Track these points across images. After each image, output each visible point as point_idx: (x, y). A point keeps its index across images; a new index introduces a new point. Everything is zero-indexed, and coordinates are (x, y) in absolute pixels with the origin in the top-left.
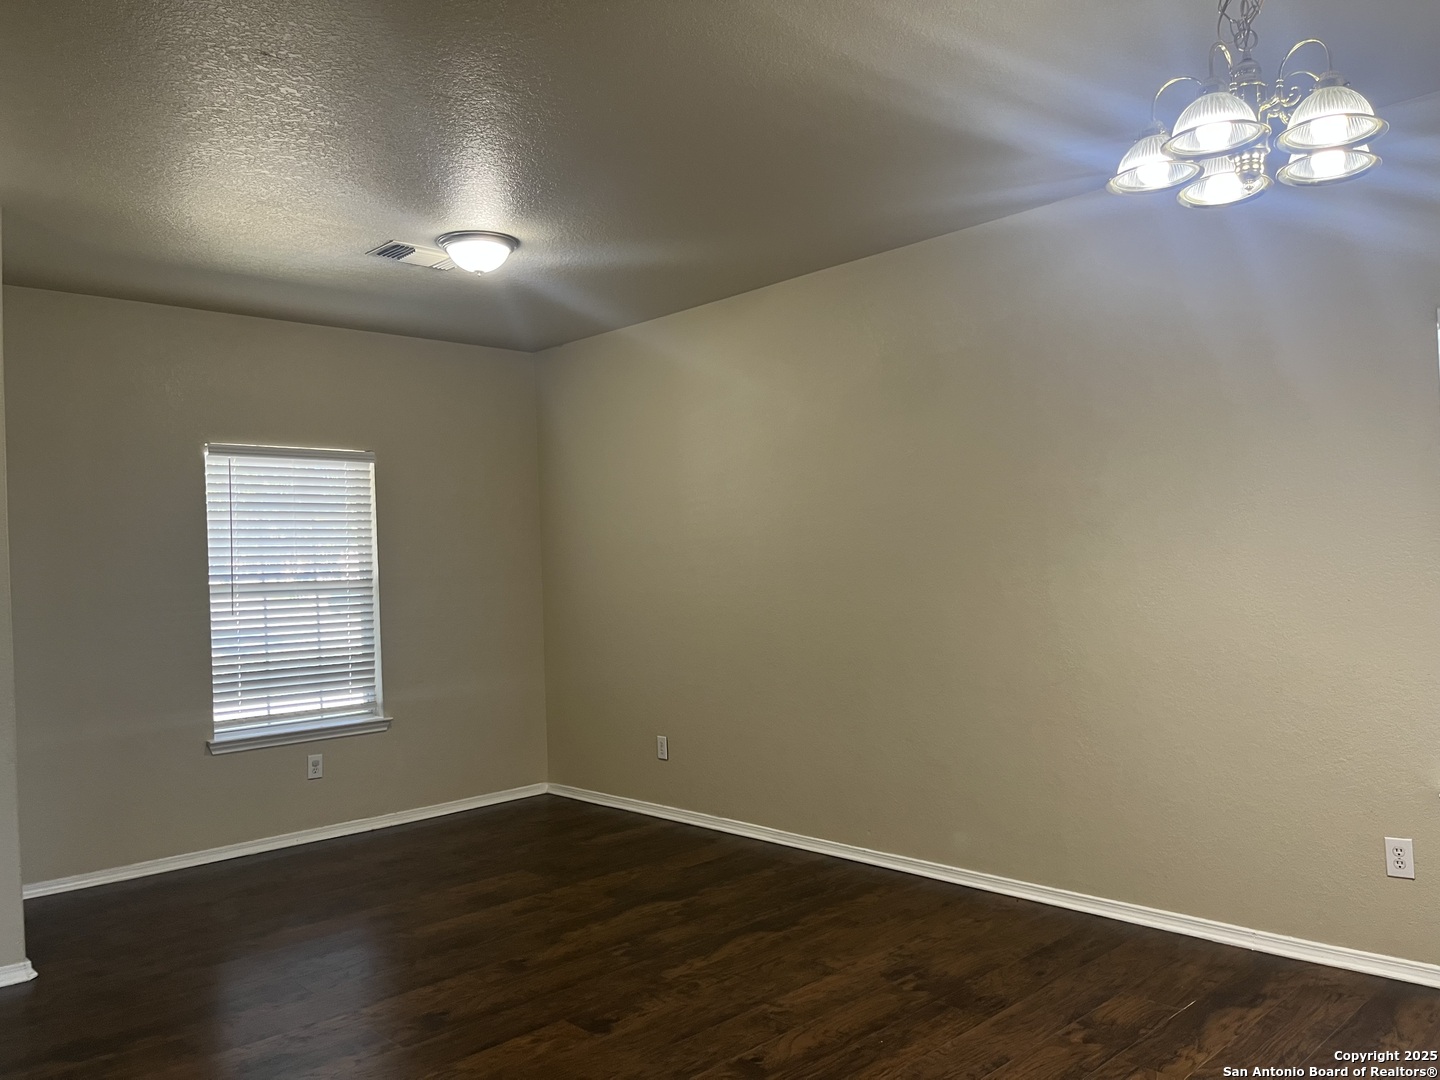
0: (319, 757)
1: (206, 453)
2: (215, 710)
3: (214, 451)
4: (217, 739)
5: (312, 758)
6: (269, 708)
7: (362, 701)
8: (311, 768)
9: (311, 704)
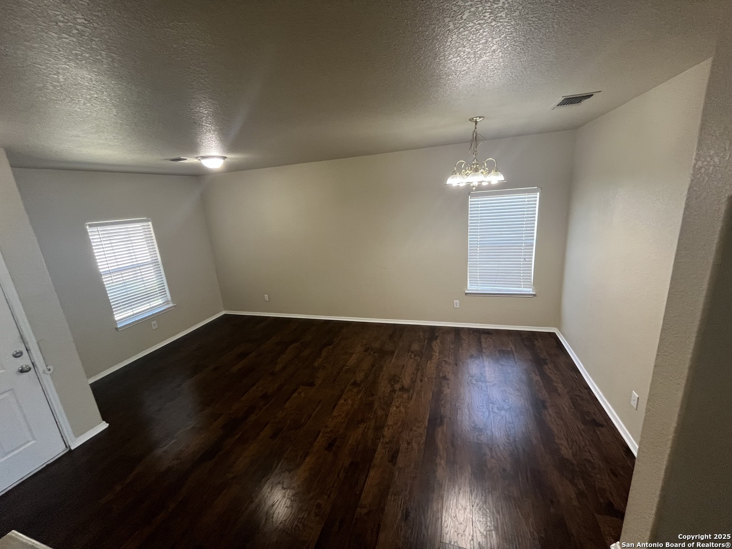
0: (155, 322)
1: (88, 227)
2: (115, 316)
3: (90, 226)
4: (119, 327)
5: (153, 323)
6: (133, 311)
7: (161, 302)
8: (153, 326)
9: (147, 307)
